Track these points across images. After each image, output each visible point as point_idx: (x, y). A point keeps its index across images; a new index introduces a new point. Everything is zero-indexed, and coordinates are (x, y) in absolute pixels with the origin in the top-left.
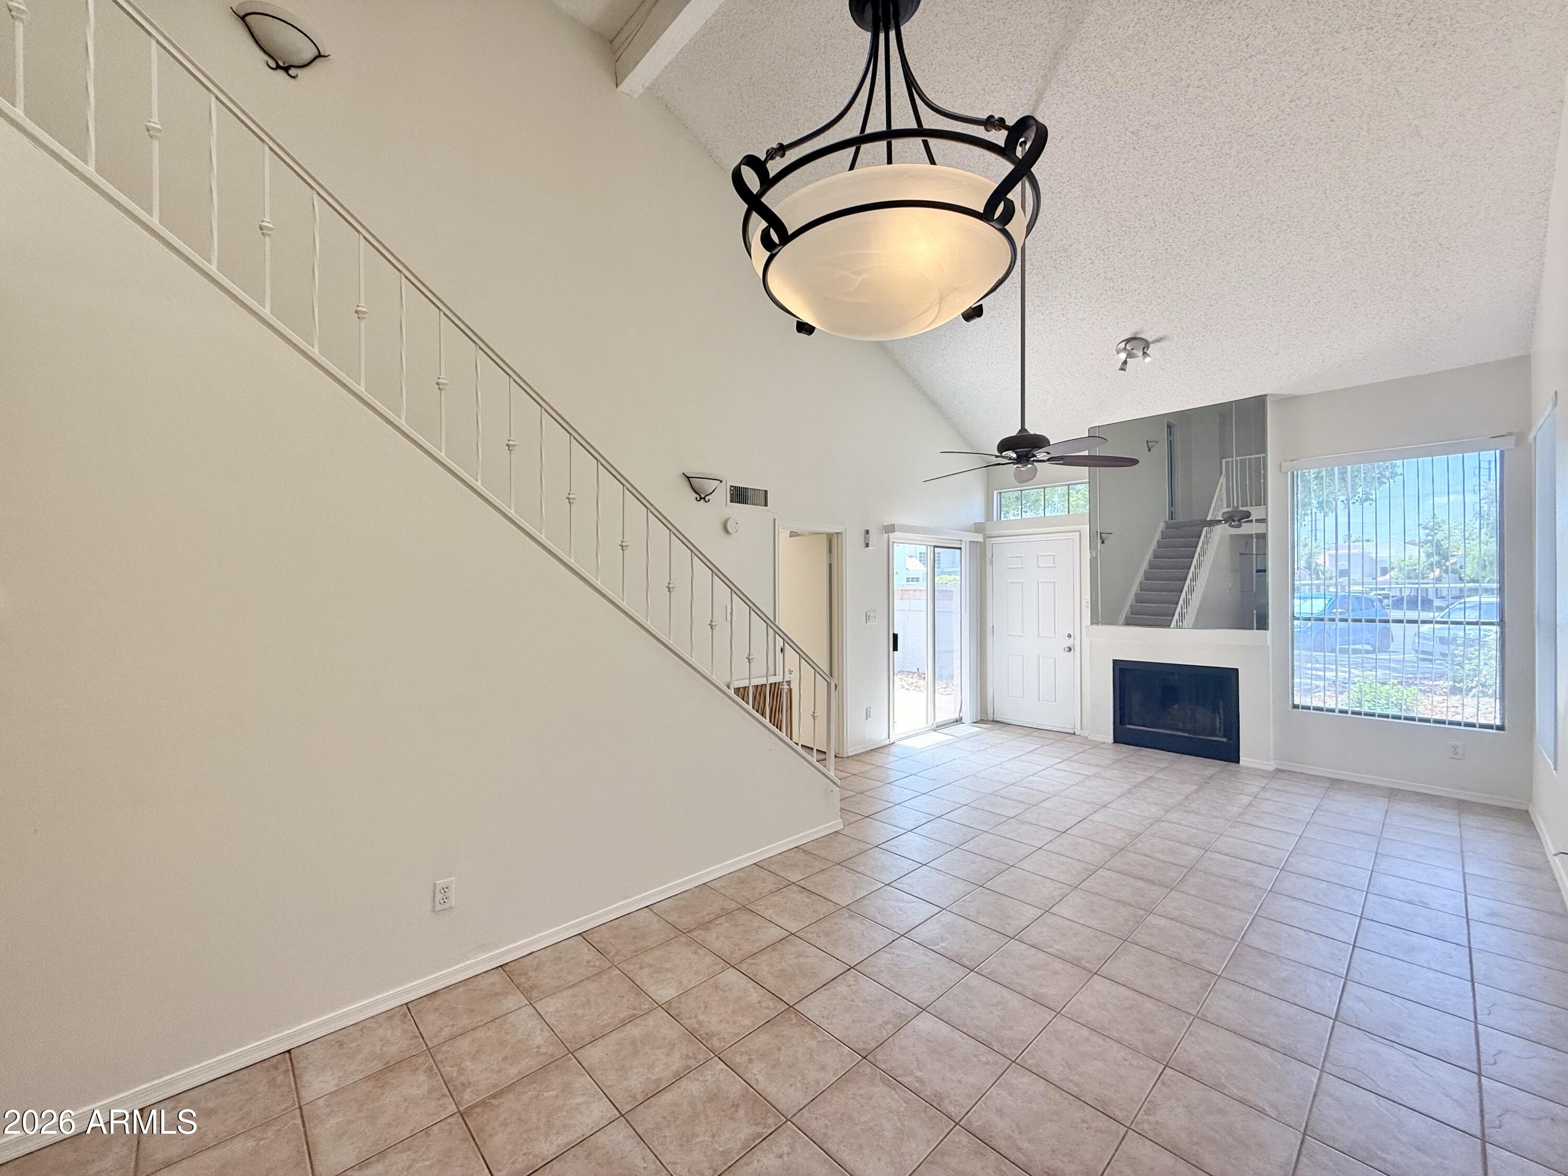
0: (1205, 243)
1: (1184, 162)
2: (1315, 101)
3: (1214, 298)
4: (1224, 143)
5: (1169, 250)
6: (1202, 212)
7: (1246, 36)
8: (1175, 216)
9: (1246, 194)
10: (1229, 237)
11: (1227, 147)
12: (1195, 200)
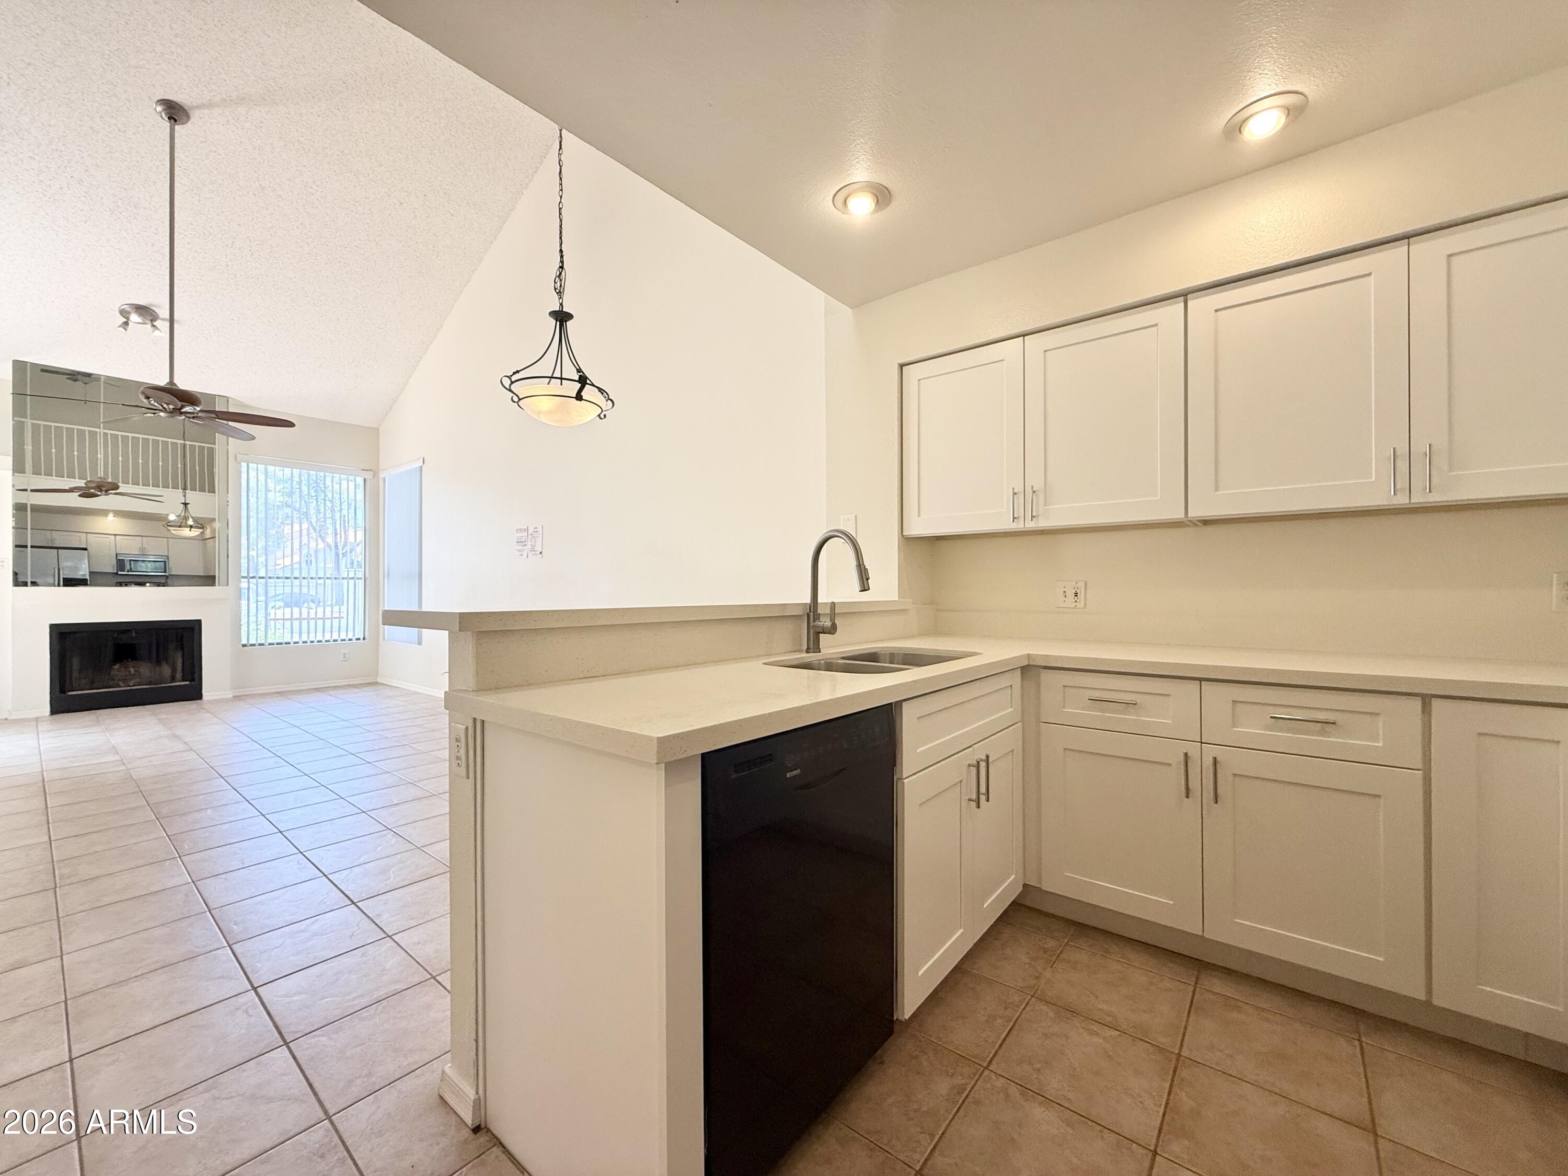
0: (258, 279)
1: (280, 227)
2: (366, 255)
3: (238, 315)
4: (311, 237)
5: (230, 267)
6: (270, 262)
7: (356, 200)
8: (250, 251)
9: (304, 271)
10: (276, 286)
11: (311, 240)
12: (271, 252)
